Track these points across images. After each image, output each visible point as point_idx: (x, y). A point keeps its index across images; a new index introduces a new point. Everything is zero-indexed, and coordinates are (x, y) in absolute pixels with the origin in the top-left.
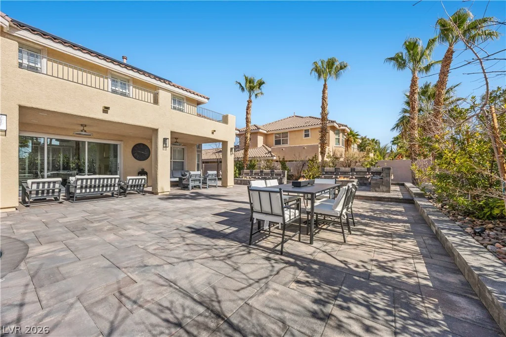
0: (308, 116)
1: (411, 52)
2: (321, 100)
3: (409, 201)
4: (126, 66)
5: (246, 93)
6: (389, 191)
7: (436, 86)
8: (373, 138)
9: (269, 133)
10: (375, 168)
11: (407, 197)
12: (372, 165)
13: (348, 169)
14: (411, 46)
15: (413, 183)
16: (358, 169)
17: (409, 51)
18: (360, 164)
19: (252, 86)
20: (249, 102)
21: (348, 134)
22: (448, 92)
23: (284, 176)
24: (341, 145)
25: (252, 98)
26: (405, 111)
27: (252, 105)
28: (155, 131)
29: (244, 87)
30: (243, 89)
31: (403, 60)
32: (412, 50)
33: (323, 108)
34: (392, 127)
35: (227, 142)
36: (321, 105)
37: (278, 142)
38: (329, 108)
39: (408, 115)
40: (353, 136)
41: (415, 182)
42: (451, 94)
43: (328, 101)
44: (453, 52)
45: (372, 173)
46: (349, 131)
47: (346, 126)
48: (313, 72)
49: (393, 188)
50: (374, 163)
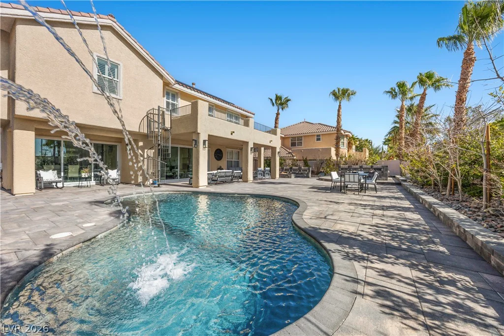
0: (318, 123)
1: (401, 89)
2: (337, 116)
3: (398, 184)
4: (194, 89)
5: (275, 108)
6: (387, 180)
7: (418, 105)
8: (366, 138)
9: (286, 136)
10: (376, 166)
11: (397, 182)
12: (373, 163)
13: (358, 166)
14: (401, 86)
15: (401, 176)
16: (365, 166)
17: (399, 88)
18: (365, 163)
19: (281, 102)
20: (278, 114)
21: (350, 138)
22: (426, 110)
23: (309, 171)
24: (345, 148)
25: (279, 111)
26: (396, 122)
27: (280, 116)
28: (247, 143)
29: (274, 103)
30: (273, 104)
31: (395, 92)
32: (402, 88)
33: (338, 122)
34: (385, 135)
35: (276, 148)
36: (336, 119)
37: (293, 144)
38: (342, 123)
39: (398, 125)
40: (354, 139)
41: (402, 175)
42: (428, 112)
43: (342, 117)
44: (426, 94)
45: (374, 169)
46: (351, 136)
47: (350, 132)
48: (331, 96)
49: (389, 178)
50: (375, 163)
